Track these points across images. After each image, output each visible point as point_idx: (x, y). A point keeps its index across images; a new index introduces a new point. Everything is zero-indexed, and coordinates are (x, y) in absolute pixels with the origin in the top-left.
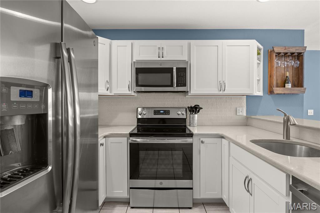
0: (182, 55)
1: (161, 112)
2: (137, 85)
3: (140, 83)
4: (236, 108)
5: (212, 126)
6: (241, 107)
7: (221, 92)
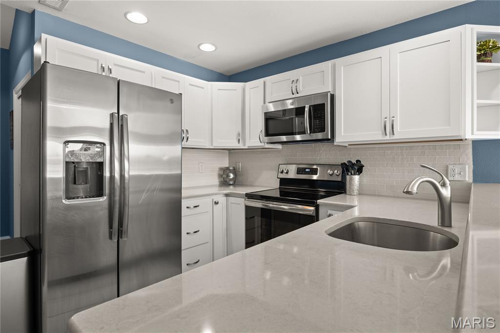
0: (324, 85)
1: (307, 170)
2: (268, 134)
3: (271, 132)
4: (447, 167)
5: (394, 197)
6: (460, 164)
7: (388, 137)
